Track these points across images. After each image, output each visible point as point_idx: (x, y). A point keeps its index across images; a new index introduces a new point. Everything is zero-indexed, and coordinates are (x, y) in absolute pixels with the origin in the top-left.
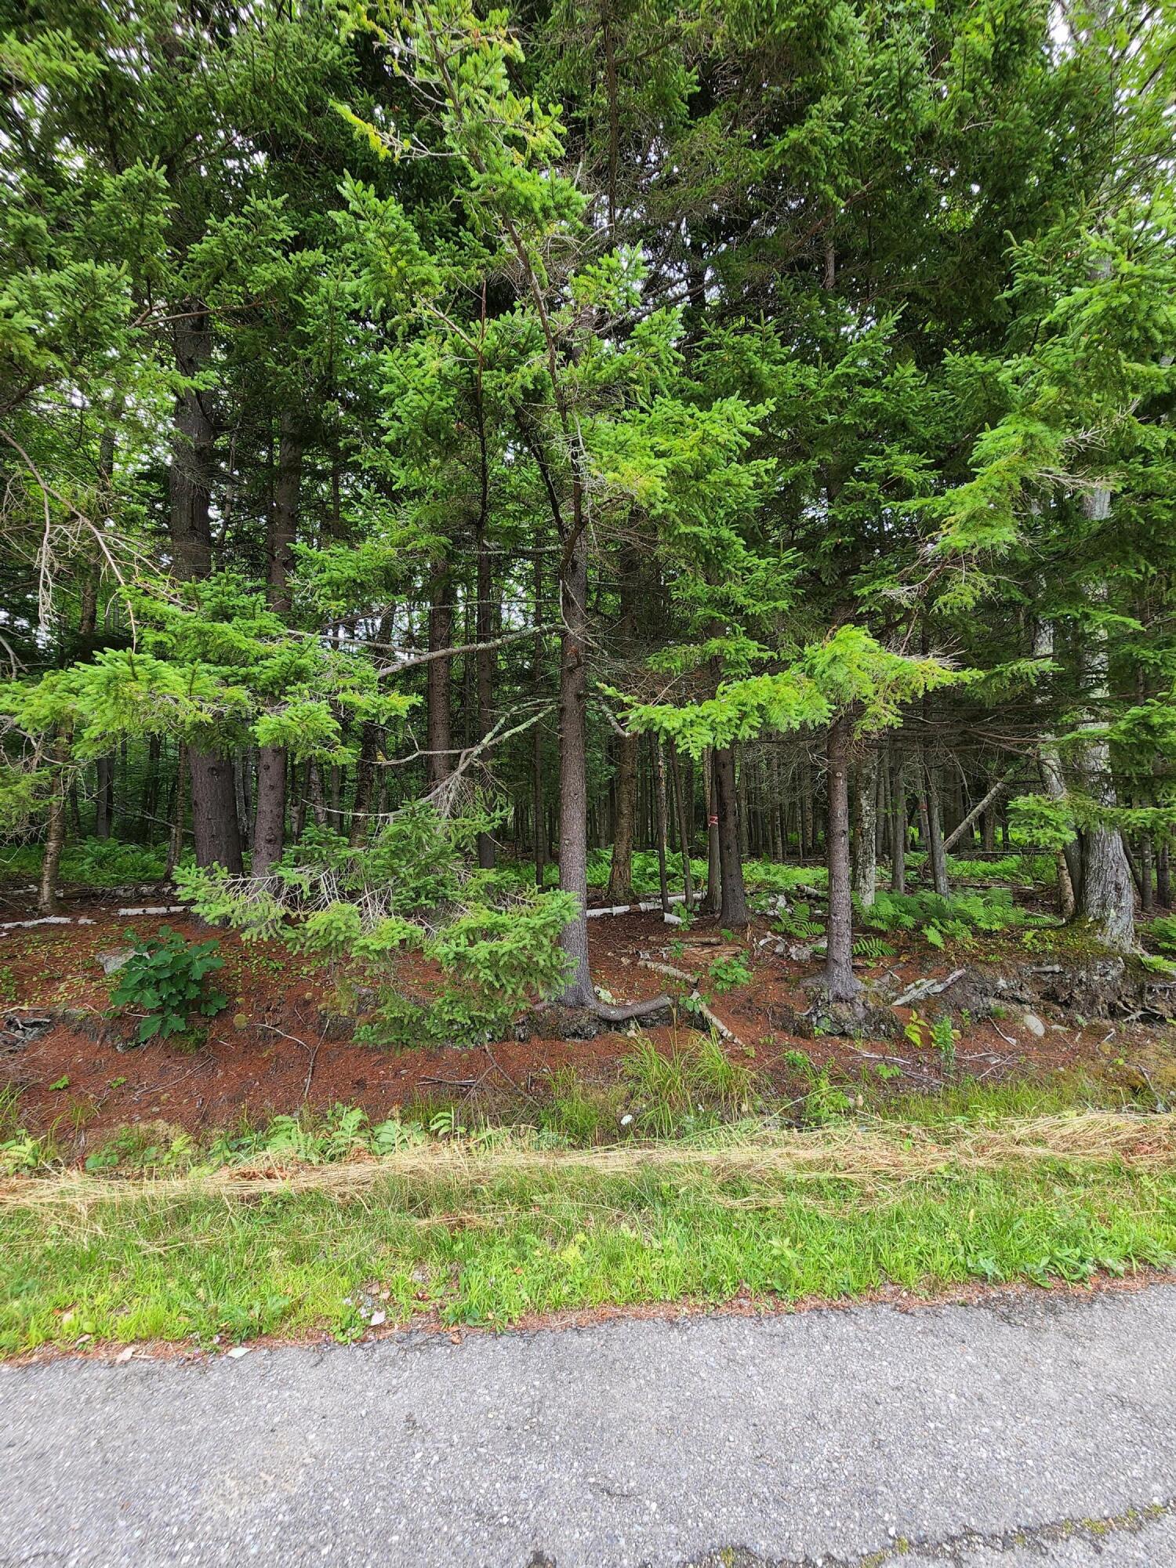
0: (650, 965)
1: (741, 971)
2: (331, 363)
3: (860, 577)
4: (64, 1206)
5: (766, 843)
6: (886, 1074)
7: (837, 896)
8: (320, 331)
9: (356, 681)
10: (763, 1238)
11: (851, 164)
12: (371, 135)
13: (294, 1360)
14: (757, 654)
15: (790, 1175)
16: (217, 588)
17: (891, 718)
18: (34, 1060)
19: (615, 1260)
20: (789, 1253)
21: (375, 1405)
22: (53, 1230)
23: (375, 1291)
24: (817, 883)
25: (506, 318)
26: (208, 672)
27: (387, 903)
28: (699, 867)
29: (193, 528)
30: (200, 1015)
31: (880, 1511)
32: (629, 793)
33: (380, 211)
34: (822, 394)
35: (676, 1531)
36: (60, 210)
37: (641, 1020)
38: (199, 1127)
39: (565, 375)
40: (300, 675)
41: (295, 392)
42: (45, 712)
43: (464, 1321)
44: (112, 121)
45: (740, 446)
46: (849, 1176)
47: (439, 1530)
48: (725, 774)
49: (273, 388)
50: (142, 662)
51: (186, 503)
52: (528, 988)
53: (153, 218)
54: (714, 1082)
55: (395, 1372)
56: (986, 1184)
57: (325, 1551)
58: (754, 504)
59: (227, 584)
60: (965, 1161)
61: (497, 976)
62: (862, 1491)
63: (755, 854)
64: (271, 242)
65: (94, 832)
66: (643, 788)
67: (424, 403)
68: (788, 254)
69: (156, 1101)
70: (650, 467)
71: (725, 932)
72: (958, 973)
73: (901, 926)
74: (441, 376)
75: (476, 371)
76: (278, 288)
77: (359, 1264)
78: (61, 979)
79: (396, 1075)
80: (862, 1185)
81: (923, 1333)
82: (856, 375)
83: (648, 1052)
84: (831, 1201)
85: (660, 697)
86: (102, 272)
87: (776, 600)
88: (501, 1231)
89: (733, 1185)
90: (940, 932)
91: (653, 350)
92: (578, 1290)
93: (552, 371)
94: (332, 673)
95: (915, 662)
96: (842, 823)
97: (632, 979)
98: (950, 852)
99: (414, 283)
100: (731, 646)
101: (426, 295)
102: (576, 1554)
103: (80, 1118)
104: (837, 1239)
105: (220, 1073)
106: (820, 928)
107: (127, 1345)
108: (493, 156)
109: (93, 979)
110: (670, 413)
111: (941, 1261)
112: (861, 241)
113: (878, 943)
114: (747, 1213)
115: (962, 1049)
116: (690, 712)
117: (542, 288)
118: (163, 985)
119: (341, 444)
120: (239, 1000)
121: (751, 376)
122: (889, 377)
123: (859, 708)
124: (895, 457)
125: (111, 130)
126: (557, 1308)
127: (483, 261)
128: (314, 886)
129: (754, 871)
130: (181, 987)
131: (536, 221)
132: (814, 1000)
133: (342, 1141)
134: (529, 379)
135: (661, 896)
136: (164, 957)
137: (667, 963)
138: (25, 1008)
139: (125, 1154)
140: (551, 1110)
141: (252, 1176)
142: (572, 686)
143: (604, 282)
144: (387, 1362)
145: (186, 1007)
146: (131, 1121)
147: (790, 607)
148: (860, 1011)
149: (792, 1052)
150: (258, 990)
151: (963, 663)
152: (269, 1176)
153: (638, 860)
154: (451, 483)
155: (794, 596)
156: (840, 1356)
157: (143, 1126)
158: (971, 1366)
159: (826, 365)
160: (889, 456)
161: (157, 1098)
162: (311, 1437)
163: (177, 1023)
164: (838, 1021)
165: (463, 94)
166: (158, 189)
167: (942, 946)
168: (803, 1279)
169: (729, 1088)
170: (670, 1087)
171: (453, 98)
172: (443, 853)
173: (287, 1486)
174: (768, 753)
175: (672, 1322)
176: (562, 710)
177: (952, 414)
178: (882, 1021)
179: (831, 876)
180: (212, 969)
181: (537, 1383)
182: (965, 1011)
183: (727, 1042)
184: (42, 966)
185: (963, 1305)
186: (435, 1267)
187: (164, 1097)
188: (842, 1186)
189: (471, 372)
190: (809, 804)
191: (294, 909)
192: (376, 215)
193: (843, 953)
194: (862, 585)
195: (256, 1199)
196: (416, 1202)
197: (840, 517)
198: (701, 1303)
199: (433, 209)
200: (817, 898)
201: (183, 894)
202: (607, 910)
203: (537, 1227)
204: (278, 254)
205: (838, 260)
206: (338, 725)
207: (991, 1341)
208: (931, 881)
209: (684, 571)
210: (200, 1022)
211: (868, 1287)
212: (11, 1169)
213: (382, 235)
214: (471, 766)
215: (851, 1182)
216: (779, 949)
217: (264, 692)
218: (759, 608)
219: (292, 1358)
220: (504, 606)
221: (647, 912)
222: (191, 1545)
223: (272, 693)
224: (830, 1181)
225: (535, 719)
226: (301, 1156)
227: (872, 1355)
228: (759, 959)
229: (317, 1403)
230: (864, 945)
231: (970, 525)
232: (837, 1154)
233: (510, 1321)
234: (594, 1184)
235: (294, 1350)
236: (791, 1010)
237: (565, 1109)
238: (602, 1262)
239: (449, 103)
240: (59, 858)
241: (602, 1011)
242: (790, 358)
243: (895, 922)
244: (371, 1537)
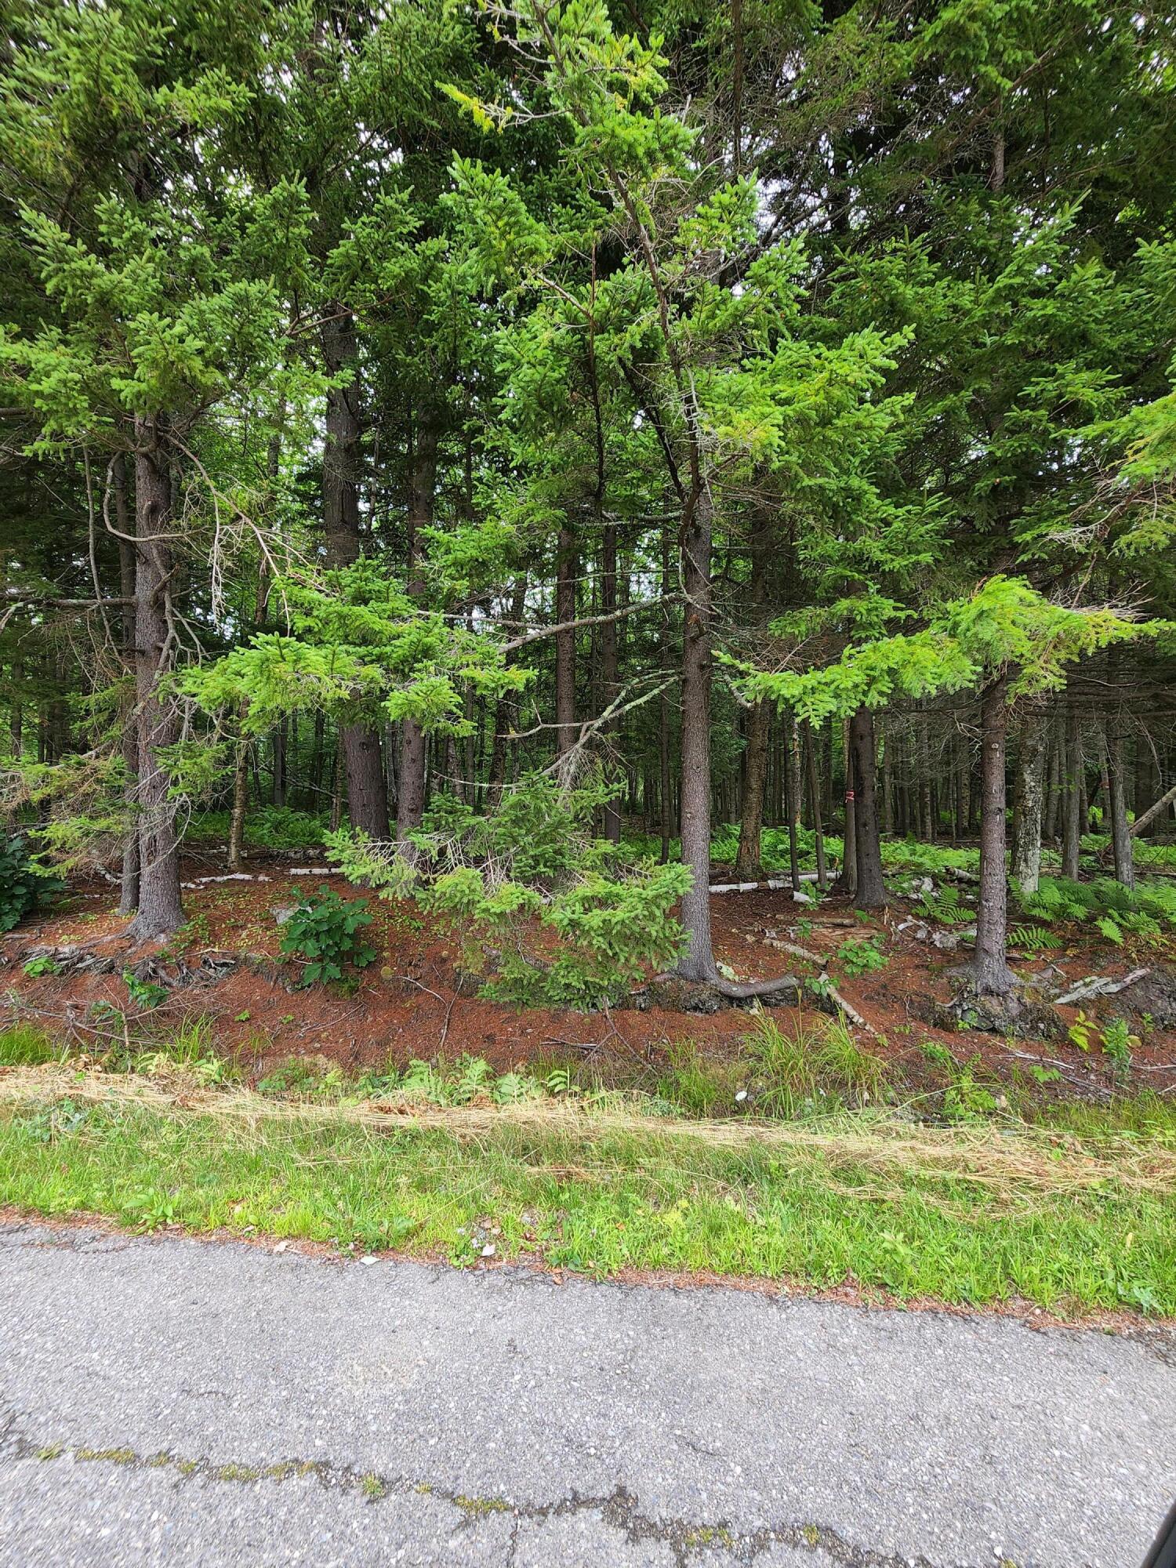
0: (775, 943)
1: (874, 955)
2: (455, 347)
3: (1022, 521)
4: (236, 1117)
5: (914, 820)
6: (1042, 1077)
7: (989, 879)
8: (443, 317)
9: (477, 657)
10: (875, 1229)
11: (1023, 33)
12: (476, 109)
13: (415, 1275)
14: (893, 614)
15: (913, 1170)
16: (356, 574)
17: (1054, 680)
18: (223, 995)
19: (716, 1230)
20: (902, 1249)
21: (482, 1326)
22: (229, 1136)
23: (487, 1225)
24: (971, 866)
25: (618, 277)
26: (348, 653)
27: (508, 870)
28: (834, 845)
29: (343, 520)
30: (353, 965)
31: (985, 1528)
32: (759, 767)
33: (488, 186)
34: (979, 313)
35: (759, 1498)
36: (221, 237)
37: (765, 999)
38: (352, 1064)
39: (677, 329)
40: (427, 652)
41: (423, 381)
42: (218, 692)
43: (566, 1265)
44: (262, 144)
45: (873, 384)
46: (982, 1180)
47: (531, 1446)
48: (864, 746)
49: (404, 378)
50: (287, 646)
51: (337, 498)
52: (641, 957)
53: (296, 231)
54: (841, 1068)
55: (502, 1300)
56: (1153, 1208)
57: (432, 1442)
58: (894, 448)
59: (364, 571)
60: (1126, 1180)
61: (610, 944)
62: (966, 1503)
63: (900, 833)
64: (400, 237)
65: (272, 802)
66: (777, 762)
67: (537, 377)
68: (943, 156)
69: (317, 1038)
70: (764, 416)
71: (859, 913)
72: (1140, 972)
73: (1069, 917)
74: (554, 347)
75: (588, 337)
76: (406, 281)
77: (475, 1200)
78: (243, 927)
79: (523, 1033)
80: (996, 1190)
81: (1057, 1355)
82: (1024, 285)
83: (771, 1032)
84: (957, 1203)
85: (783, 664)
86: (254, 288)
87: (919, 553)
88: (605, 1187)
89: (846, 1171)
90: (1119, 925)
91: (771, 288)
92: (677, 1253)
93: (664, 327)
94: (456, 648)
95: (1085, 616)
96: (998, 800)
97: (754, 956)
98: (1140, 835)
99: (522, 254)
100: (862, 606)
101: (535, 266)
102: (658, 1497)
103: (257, 1047)
104: (960, 1243)
105: (370, 1019)
106: (970, 915)
107: (281, 1239)
108: (596, 106)
109: (268, 929)
110: (795, 357)
111: (1086, 1284)
112: (1037, 127)
113: (1041, 933)
114: (861, 1202)
115: (1142, 1056)
116: (812, 678)
117: (651, 238)
118: (323, 937)
119: (465, 427)
120: (385, 954)
121: (892, 304)
122: (1064, 283)
123: (1014, 668)
124: (1069, 377)
125: (262, 153)
126: (657, 1266)
127: (600, 221)
128: (442, 852)
129: (897, 851)
130: (337, 939)
131: (641, 168)
132: (960, 991)
133: (468, 1088)
134: (638, 337)
135: (792, 875)
136: (323, 912)
137: (794, 942)
138: (216, 950)
139: (292, 1082)
140: (669, 1080)
141: (388, 1111)
142: (694, 657)
143: (715, 222)
144: (492, 1290)
145: (344, 958)
146: (297, 1053)
147: (936, 560)
148: (1014, 1006)
149: (931, 1044)
150: (402, 946)
151: (1149, 613)
152: (402, 1112)
153: (767, 837)
154: (567, 454)
155: (942, 548)
156: (954, 1363)
157: (307, 1059)
158: (1112, 1400)
159: (985, 278)
160: (1062, 376)
161: (318, 1036)
162: (426, 1343)
163: (334, 971)
164: (987, 1016)
165: (564, 48)
166: (300, 202)
167: (1120, 940)
168: (918, 1277)
169: (857, 1076)
170: (792, 1069)
171: (555, 54)
172: (560, 824)
173: (403, 1380)
174: (918, 723)
175: (772, 1299)
176: (685, 681)
177: (1149, 317)
178: (1041, 1019)
179: (983, 858)
180: (363, 925)
181: (631, 1333)
182: (1148, 1016)
183: (857, 1029)
184: (228, 915)
185: (1108, 1333)
186: (542, 1213)
187: (324, 1035)
188: (971, 1190)
189: (582, 339)
190: (965, 779)
191: (425, 872)
192: (484, 191)
193: (996, 940)
194: (1024, 530)
195: (388, 1130)
196: (528, 1150)
197: (999, 454)
198: (803, 1285)
199: (551, 176)
200: (970, 883)
201: (331, 855)
202: (734, 887)
203: (643, 1189)
204: (404, 247)
205: (1008, 152)
206: (459, 699)
207: (1141, 1378)
208: (1112, 868)
209: (813, 528)
210: (353, 971)
211: (993, 1298)
212: (202, 1083)
213: (490, 211)
214: (590, 739)
215: (984, 1186)
216: (921, 935)
217: (396, 670)
218: (898, 563)
219: (413, 1272)
220: (634, 578)
221: (776, 890)
222: (324, 1412)
223: (402, 671)
224: (958, 1182)
225: (656, 691)
226: (432, 1098)
227: (992, 1368)
228: (897, 943)
229: (432, 1315)
230: (1022, 935)
231: (1162, 447)
232: (968, 1155)
233: (610, 1271)
234: (700, 1154)
235: (415, 1266)
236: (932, 1001)
237: (684, 1081)
238: (704, 1230)
239: (551, 59)
240: (243, 822)
241: (724, 986)
242: (939, 277)
243: (1062, 912)
244: (472, 1439)
